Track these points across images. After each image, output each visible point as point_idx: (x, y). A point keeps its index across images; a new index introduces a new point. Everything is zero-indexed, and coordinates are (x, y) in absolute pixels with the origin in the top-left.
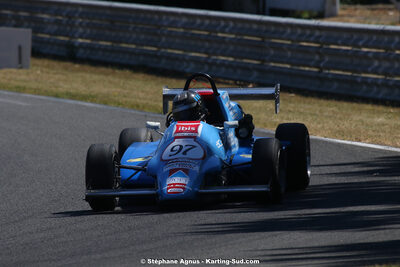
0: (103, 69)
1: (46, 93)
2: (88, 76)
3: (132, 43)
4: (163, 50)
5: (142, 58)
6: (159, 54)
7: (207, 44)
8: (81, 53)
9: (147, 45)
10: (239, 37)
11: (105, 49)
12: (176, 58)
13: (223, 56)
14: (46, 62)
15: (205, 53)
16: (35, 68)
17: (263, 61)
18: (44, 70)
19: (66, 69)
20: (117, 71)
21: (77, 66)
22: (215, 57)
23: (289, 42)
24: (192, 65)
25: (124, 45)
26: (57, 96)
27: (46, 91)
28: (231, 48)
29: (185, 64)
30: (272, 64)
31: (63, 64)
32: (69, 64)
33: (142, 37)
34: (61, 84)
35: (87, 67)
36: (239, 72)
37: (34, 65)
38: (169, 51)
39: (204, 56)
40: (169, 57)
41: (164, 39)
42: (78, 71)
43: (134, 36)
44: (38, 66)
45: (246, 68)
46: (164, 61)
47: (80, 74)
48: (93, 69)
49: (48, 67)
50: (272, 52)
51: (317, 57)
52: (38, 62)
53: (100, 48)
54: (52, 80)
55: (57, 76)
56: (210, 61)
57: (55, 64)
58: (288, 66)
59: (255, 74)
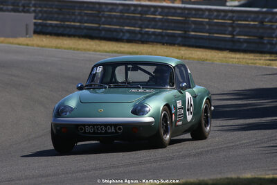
3: (77, 22)
4: (103, 26)
7: (140, 22)
10: (165, 18)
12: (116, 30)
17: (185, 31)
23: (207, 20)
28: (160, 24)
29: (121, 34)
33: (86, 18)
36: (166, 38)
39: (138, 29)
40: (109, 30)
41: (103, 19)
43: (79, 18)
45: (173, 36)
46: (103, 32)
50: (193, 26)
51: (230, 29)
56: (142, 32)
58: (207, 35)
59: (180, 39)
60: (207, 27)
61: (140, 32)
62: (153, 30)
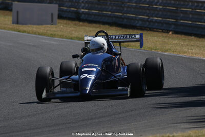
0: (94, 25)
1: (66, 38)
2: (87, 29)
3: (109, 11)
4: (125, 15)
5: (114, 19)
6: (123, 17)
7: (148, 12)
8: (83, 16)
9: (117, 12)
10: (164, 8)
11: (95, 15)
12: (132, 19)
13: (156, 17)
14: (65, 21)
15: (147, 16)
16: (59, 24)
17: (177, 20)
18: (65, 25)
19: (75, 24)
20: (101, 26)
21: (81, 23)
22: (152, 18)
23: (191, 10)
24: (140, 22)
25: (105, 12)
26: (71, 39)
27: (66, 36)
28: (160, 13)
29: (137, 22)
30: (182, 21)
31: (74, 22)
32: (77, 22)
33: (114, 8)
34: (73, 32)
35: (86, 24)
36: (165, 25)
37: (59, 23)
38: (128, 15)
40: (128, 18)
41: (125, 9)
42: (82, 26)
43: (110, 8)
44: (61, 23)
45: (168, 23)
46: (125, 20)
47: (83, 27)
48: (90, 25)
49: (66, 24)
50: (182, 15)
52: (61, 21)
53: (93, 14)
54: (69, 31)
55: (71, 29)
56: (149, 20)
57: (69, 22)
58: (190, 22)
59: (173, 26)
60: (191, 16)
61: (147, 20)
62: (156, 18)
